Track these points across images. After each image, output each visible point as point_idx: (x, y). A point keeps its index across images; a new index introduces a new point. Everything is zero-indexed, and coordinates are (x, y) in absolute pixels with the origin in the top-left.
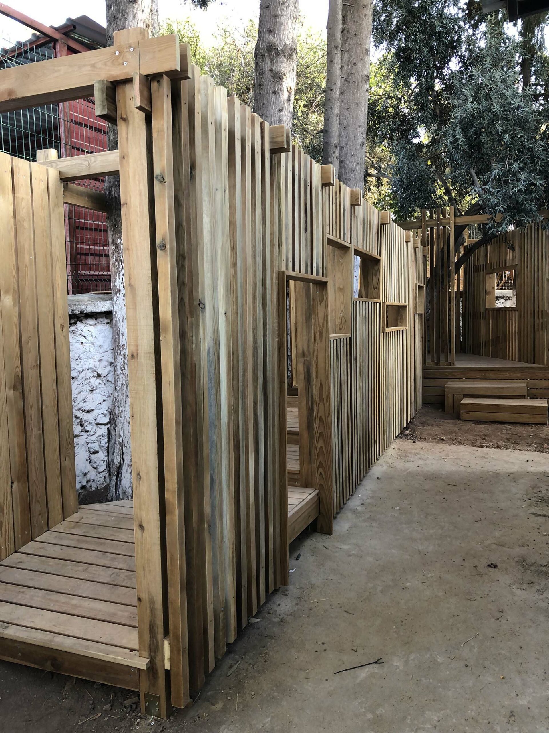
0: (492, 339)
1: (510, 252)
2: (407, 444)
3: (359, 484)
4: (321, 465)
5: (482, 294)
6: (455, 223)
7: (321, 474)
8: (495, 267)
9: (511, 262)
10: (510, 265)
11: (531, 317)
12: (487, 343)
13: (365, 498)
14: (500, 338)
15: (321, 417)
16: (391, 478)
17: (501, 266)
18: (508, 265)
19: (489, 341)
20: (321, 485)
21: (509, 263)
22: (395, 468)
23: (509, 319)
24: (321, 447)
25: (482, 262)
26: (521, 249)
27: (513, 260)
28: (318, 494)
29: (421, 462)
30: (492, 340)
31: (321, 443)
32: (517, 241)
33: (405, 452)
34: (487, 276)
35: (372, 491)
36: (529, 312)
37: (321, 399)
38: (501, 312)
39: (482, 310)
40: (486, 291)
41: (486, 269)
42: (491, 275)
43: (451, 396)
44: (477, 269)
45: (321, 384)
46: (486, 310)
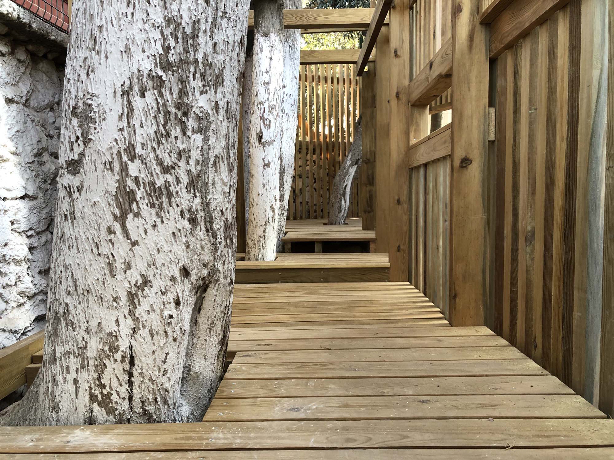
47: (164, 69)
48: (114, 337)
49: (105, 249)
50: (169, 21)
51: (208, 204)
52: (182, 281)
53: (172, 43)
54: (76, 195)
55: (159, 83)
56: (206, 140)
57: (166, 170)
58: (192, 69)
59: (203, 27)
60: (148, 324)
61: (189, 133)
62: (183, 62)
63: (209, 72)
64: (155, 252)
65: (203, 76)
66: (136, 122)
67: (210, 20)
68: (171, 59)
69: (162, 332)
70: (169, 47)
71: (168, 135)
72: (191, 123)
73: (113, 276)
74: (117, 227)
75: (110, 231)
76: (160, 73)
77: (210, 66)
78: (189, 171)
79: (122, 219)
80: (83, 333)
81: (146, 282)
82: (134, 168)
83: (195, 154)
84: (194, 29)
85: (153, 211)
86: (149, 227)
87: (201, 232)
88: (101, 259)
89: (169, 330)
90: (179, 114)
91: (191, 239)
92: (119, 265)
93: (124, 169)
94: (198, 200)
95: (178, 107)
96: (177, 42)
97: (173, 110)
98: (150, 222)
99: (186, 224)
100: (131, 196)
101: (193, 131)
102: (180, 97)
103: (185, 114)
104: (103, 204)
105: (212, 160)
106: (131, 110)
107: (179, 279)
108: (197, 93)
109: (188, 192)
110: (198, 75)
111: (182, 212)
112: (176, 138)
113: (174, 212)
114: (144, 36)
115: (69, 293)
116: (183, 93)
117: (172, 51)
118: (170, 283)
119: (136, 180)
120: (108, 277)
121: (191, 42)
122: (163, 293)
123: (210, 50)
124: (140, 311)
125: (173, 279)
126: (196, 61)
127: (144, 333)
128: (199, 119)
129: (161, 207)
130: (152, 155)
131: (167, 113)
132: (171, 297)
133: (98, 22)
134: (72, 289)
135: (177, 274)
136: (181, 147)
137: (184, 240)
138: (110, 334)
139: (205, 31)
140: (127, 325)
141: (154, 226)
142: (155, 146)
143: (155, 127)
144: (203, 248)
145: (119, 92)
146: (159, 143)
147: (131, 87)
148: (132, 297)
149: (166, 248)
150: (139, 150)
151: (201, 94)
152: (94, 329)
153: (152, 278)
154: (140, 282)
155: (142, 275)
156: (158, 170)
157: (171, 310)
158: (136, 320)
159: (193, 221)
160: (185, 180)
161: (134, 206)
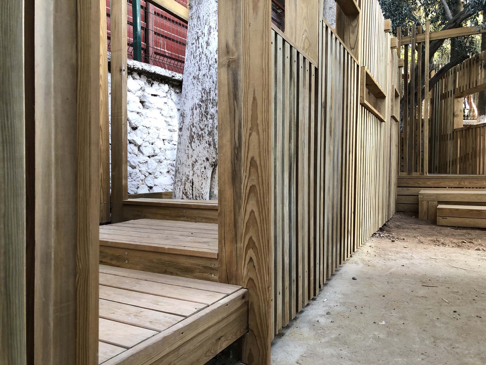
1: (481, 72)
2: (386, 243)
3: (325, 285)
4: (251, 244)
5: (450, 117)
6: (430, 38)
7: (251, 259)
8: (465, 90)
12: (454, 162)
13: (332, 304)
14: (470, 155)
15: (252, 158)
16: (369, 278)
17: (471, 87)
19: (456, 160)
20: (251, 280)
21: (481, 82)
22: (374, 266)
23: (480, 136)
24: (252, 212)
25: (450, 88)
27: (485, 78)
28: (243, 296)
29: (405, 262)
30: (461, 158)
31: (252, 206)
33: (384, 250)
34: (456, 100)
35: (343, 294)
37: (254, 126)
38: (471, 130)
39: (449, 132)
40: (454, 114)
41: (454, 93)
42: (459, 99)
43: (425, 203)
44: (444, 96)
45: (254, 99)
46: (455, 131)
47: (202, 102)
48: (188, 176)
49: (187, 152)
50: (203, 89)
51: (214, 140)
52: (207, 162)
53: (204, 95)
54: (181, 137)
55: (200, 106)
56: (213, 121)
57: (202, 130)
58: (209, 102)
59: (212, 90)
60: (197, 173)
61: (208, 119)
62: (207, 100)
63: (214, 102)
64: (199, 153)
65: (212, 103)
66: (194, 117)
67: (214, 87)
68: (203, 99)
69: (201, 176)
70: (203, 96)
71: (202, 120)
72: (209, 117)
73: (188, 159)
74: (190, 146)
75: (188, 147)
76: (201, 103)
77: (214, 100)
78: (208, 130)
79: (190, 143)
80: (182, 175)
81: (196, 161)
82: (194, 129)
83: (210, 125)
84: (210, 90)
85: (198, 141)
86: (197, 146)
87: (212, 148)
88: (186, 154)
89: (203, 176)
90: (206, 114)
91: (209, 150)
92: (190, 156)
93: (191, 130)
94: (211, 139)
95: (205, 112)
96: (205, 94)
97: (204, 113)
98: (198, 144)
99: (207, 145)
100: (193, 137)
101: (209, 119)
102: (206, 110)
103: (207, 114)
104: (187, 140)
105: (215, 127)
106: (193, 114)
107: (205, 161)
108: (211, 108)
109: (208, 136)
110: (211, 103)
111: (206, 142)
112: (205, 121)
113: (204, 142)
114: (197, 94)
115: (179, 164)
116: (206, 108)
117: (204, 97)
118: (203, 162)
119: (194, 133)
120: (187, 159)
121: (209, 94)
122: (201, 165)
123: (214, 96)
124: (195, 169)
125: (204, 161)
126: (210, 99)
127: (196, 175)
128: (211, 115)
129: (200, 140)
130: (198, 126)
131: (202, 114)
132: (203, 166)
133: (187, 91)
134: (179, 163)
135: (205, 160)
136: (206, 123)
137: (207, 150)
138: (187, 175)
139: (213, 91)
140: (191, 172)
141: (199, 145)
142: (199, 123)
143: (199, 118)
144: (213, 153)
145: (191, 109)
146: (200, 122)
147: (193, 108)
148: (193, 165)
149: (202, 152)
150: (195, 125)
151: (212, 108)
152: (184, 174)
153: (198, 160)
154: (195, 161)
155: (195, 159)
156: (200, 130)
157: (203, 170)
158: (194, 171)
159: (210, 145)
160: (207, 133)
161: (194, 140)
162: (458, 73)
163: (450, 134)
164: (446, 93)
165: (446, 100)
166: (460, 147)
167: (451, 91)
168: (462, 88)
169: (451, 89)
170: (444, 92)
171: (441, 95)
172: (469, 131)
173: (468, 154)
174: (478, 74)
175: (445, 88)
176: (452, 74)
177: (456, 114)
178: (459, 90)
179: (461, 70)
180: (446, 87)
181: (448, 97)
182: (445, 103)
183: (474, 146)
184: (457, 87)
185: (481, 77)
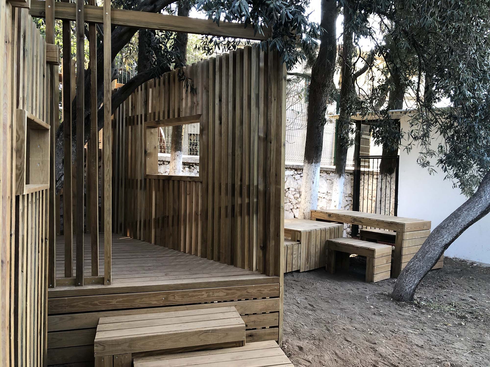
0: (155, 219)
1: (187, 96)
5: (140, 156)
8: (161, 119)
9: (188, 111)
10: (188, 115)
11: (227, 194)
12: (147, 224)
14: (170, 219)
17: (171, 117)
18: (183, 115)
19: (150, 221)
21: (186, 113)
23: (186, 194)
25: (140, 110)
26: (208, 91)
27: (192, 108)
30: (157, 220)
32: (200, 80)
34: (148, 131)
36: (223, 187)
39: (139, 177)
40: (146, 152)
41: (145, 120)
42: (153, 130)
43: (106, 361)
44: (131, 121)
46: (148, 179)
162: (151, 90)
163: (141, 181)
164: (134, 117)
165: (133, 129)
166: (156, 204)
167: (141, 115)
168: (157, 114)
169: (141, 112)
170: (130, 115)
171: (126, 118)
172: (169, 184)
173: (168, 216)
174: (182, 99)
175: (132, 109)
176: (141, 90)
177: (148, 151)
178: (152, 117)
179: (155, 86)
180: (134, 107)
181: (137, 124)
182: (133, 132)
183: (176, 208)
184: (150, 111)
185: (186, 104)
